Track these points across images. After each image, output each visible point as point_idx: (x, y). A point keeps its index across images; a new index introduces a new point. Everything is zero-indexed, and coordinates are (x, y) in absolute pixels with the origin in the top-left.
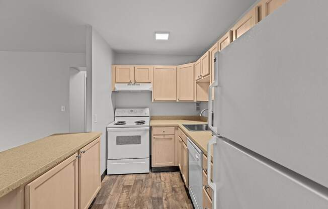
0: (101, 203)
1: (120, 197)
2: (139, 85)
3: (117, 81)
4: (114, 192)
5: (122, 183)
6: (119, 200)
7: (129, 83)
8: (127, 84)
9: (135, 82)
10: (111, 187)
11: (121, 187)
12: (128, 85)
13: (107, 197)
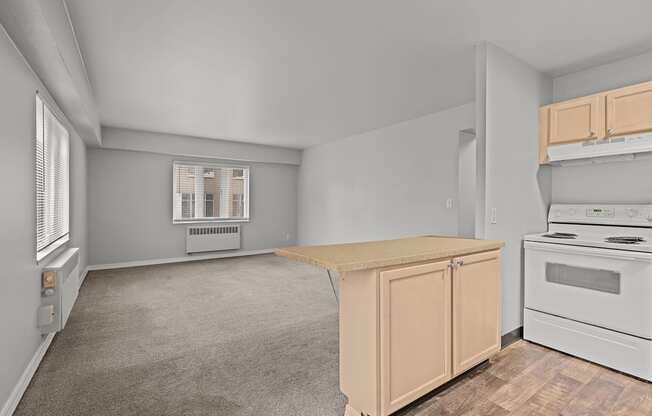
0: (500, 376)
1: (544, 388)
2: (623, 140)
3: (551, 141)
4: (532, 373)
5: (557, 368)
6: (539, 391)
7: (587, 141)
8: (580, 144)
9: (608, 135)
10: (528, 362)
11: (552, 374)
12: (584, 145)
13: (514, 373)
